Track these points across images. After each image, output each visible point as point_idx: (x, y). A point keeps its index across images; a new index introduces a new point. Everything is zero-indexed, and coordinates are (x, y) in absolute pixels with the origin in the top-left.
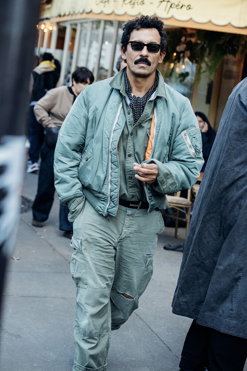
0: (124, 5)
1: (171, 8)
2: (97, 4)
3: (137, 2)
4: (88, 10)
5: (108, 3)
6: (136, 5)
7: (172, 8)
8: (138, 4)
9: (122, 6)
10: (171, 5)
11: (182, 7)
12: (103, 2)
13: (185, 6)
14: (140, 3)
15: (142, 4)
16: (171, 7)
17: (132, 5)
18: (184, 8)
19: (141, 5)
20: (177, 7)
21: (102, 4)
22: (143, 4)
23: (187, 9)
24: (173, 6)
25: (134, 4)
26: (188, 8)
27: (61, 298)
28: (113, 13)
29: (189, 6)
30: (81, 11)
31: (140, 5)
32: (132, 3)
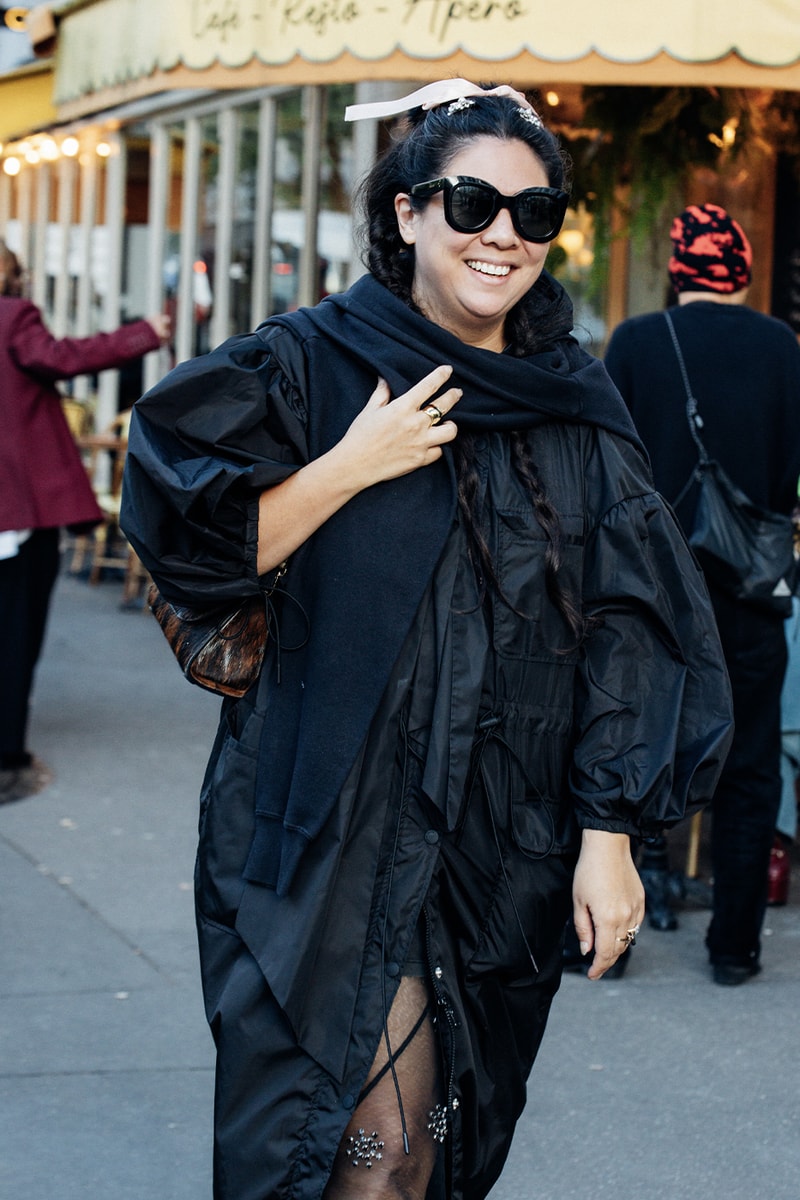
0: (290, 27)
1: (452, 22)
2: (198, 36)
3: (333, 13)
4: (169, 61)
5: (235, 26)
6: (329, 21)
7: (457, 17)
8: (337, 19)
9: (283, 30)
10: (452, 7)
11: (489, 11)
12: (217, 26)
13: (498, 6)
14: (344, 15)
15: (349, 15)
16: (450, 14)
17: (317, 23)
18: (495, 12)
19: (348, 19)
20: (474, 14)
21: (215, 34)
22: (354, 14)
23: (509, 18)
24: (456, 12)
25: (322, 18)
26: (511, 13)
27: (93, 1073)
28: (253, 60)
29: (514, 6)
30: (148, 67)
31: (343, 23)
32: (316, 16)
